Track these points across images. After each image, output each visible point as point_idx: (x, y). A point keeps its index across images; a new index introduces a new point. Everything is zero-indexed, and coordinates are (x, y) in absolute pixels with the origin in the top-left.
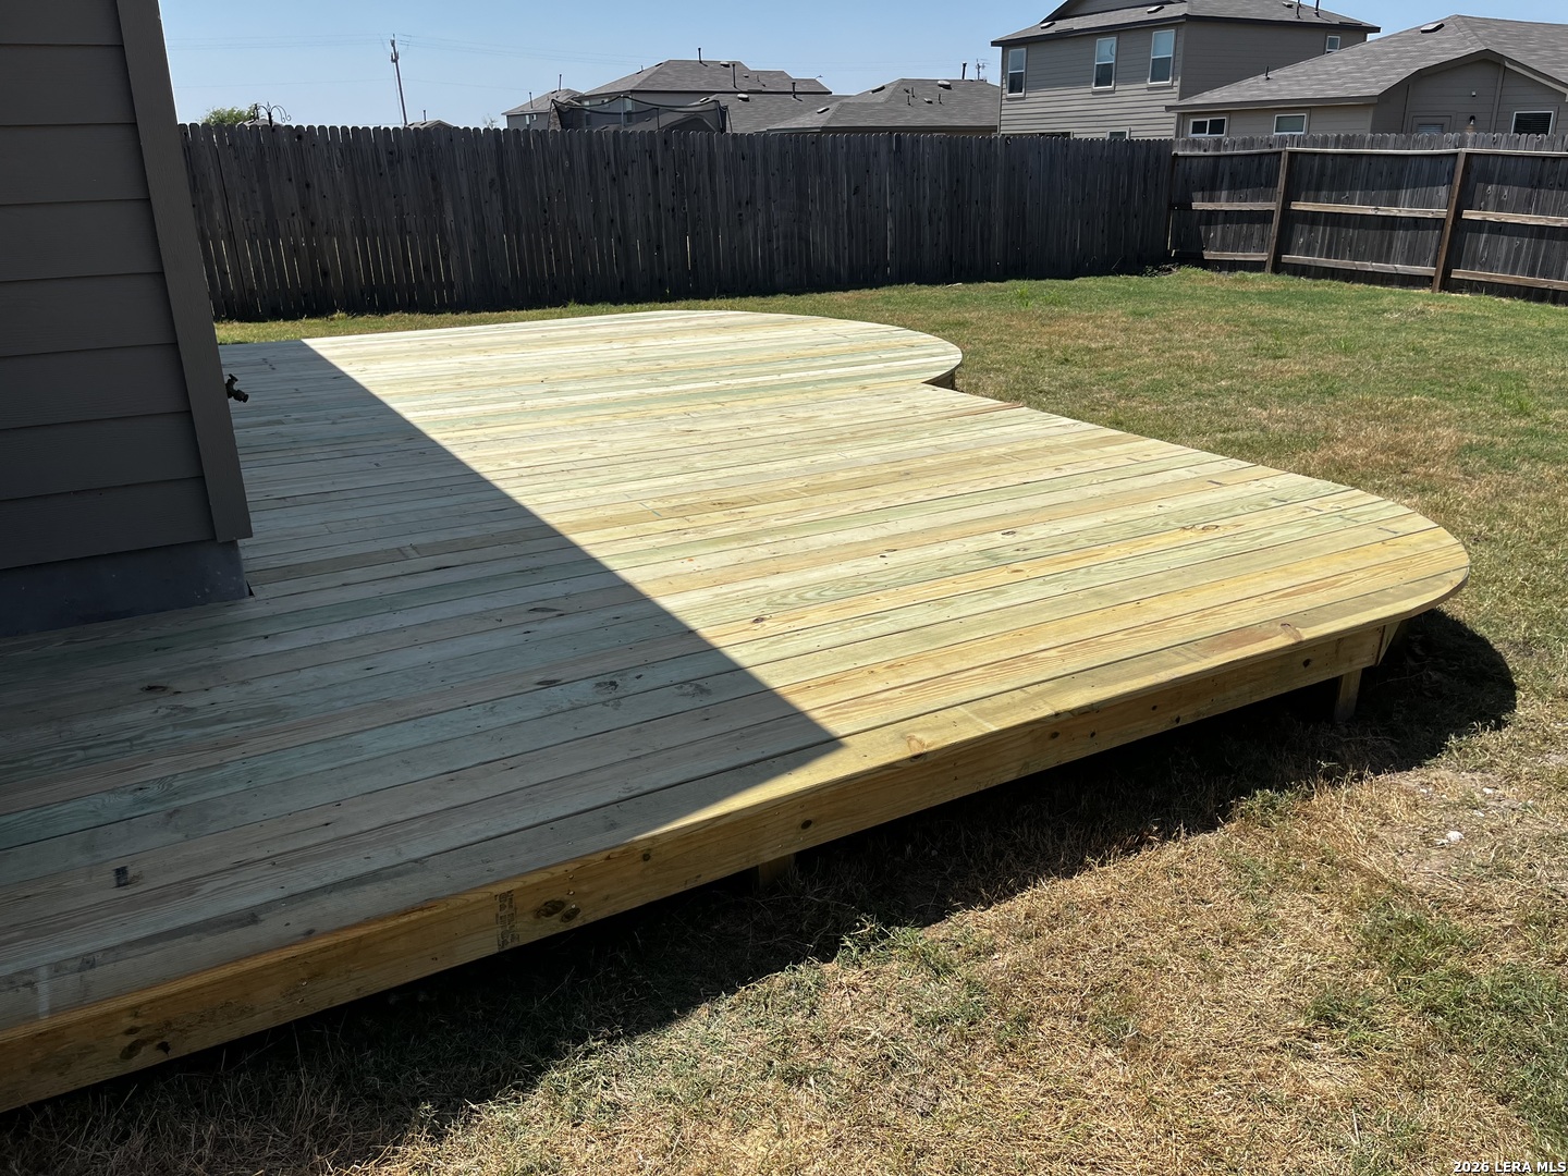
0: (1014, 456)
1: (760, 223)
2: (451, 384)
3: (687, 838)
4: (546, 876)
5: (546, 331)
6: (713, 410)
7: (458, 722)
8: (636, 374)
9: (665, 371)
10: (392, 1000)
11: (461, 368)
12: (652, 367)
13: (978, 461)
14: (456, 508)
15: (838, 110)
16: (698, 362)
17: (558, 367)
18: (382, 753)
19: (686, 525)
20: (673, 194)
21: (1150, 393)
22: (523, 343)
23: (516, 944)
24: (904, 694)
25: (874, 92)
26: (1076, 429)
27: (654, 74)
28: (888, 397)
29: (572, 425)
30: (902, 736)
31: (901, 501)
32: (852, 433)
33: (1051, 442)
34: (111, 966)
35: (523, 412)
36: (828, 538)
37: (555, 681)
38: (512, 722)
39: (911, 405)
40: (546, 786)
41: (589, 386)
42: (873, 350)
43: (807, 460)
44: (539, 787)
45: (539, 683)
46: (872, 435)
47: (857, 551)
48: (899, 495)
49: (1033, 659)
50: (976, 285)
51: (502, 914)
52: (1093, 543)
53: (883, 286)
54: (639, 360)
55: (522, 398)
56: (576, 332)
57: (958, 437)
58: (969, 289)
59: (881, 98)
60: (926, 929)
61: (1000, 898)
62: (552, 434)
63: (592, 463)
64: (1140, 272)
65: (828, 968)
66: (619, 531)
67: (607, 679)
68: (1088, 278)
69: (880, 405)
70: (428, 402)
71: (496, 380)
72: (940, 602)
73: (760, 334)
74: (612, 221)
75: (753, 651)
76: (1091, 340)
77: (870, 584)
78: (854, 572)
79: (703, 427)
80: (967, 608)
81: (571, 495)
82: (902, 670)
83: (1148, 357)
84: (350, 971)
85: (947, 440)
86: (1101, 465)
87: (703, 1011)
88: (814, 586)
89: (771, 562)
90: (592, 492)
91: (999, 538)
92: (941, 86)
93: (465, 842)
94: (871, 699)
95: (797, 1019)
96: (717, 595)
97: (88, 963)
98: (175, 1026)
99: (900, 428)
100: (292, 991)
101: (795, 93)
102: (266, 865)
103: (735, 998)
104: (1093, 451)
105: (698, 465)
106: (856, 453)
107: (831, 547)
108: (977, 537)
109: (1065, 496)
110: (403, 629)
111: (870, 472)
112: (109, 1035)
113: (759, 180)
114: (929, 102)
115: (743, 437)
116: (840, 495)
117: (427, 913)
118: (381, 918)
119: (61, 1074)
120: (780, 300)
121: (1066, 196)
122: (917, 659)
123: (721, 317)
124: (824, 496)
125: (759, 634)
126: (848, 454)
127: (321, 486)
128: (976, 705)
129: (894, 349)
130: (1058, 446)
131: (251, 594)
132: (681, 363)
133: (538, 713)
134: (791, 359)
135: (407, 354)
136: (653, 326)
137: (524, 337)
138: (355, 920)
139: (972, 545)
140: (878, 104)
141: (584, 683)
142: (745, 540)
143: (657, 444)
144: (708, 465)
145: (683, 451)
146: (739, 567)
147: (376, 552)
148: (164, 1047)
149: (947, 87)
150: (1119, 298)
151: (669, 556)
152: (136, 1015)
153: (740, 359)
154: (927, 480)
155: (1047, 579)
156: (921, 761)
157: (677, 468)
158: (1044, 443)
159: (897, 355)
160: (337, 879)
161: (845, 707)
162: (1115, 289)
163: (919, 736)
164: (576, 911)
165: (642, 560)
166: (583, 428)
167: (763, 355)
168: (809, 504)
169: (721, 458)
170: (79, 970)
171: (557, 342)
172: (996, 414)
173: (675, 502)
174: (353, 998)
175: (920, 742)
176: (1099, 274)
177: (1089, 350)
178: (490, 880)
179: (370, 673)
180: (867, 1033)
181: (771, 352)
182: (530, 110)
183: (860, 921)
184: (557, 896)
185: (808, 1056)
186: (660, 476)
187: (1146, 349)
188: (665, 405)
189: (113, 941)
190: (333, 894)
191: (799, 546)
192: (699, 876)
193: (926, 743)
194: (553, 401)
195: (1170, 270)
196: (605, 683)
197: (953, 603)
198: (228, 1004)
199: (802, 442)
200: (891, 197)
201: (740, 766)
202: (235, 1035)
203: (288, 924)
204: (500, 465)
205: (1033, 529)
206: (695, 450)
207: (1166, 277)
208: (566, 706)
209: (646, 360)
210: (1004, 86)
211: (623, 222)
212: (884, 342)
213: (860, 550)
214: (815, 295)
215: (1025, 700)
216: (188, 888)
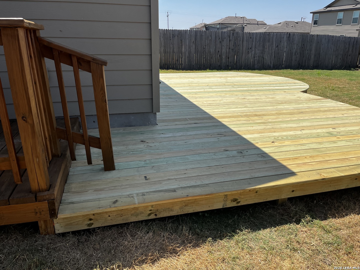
0: (330, 111)
1: (253, 53)
2: (188, 85)
3: (266, 189)
4: (236, 192)
5: (206, 75)
6: (249, 94)
7: (208, 156)
8: (228, 85)
9: (235, 85)
10: (200, 214)
11: (189, 82)
12: (232, 84)
13: (320, 111)
14: (195, 111)
15: (269, 28)
16: (242, 83)
17: (210, 83)
18: (193, 160)
19: (249, 119)
20: (233, 46)
21: (358, 99)
22: (201, 77)
23: (226, 207)
24: (316, 164)
25: (278, 24)
26: (345, 105)
27: (225, 19)
28: (292, 94)
29: (217, 95)
30: (318, 174)
31: (302, 118)
32: (285, 102)
33: (339, 108)
34: (148, 196)
35: (205, 92)
36: (285, 125)
37: (228, 150)
38: (220, 158)
39: (298, 97)
40: (232, 172)
41: (218, 87)
42: (285, 83)
43: (275, 107)
44: (230, 173)
45: (224, 150)
46: (290, 103)
47: (294, 129)
48: (301, 117)
49: (349, 160)
50: (306, 70)
51: (224, 199)
52: (358, 133)
53: (281, 69)
54: (228, 82)
55: (204, 89)
56: (212, 76)
57: (313, 105)
58: (304, 71)
59: (280, 25)
60: (322, 221)
61: (341, 217)
62: (212, 97)
63: (223, 104)
64: (350, 70)
65: (298, 226)
66: (233, 119)
67: (240, 151)
68: (335, 70)
69: (291, 96)
70: (183, 88)
71: (197, 85)
72: (320, 143)
73: (256, 78)
74: (219, 51)
75: (274, 149)
76: (339, 85)
77: (299, 137)
78: (294, 134)
79: (248, 98)
80: (327, 145)
81: (220, 110)
82: (314, 158)
83: (356, 90)
84: (193, 206)
85: (310, 105)
86: (354, 115)
87: (268, 230)
88: (285, 136)
89: (272, 129)
90: (225, 110)
91: (331, 130)
92: (295, 23)
93: (216, 182)
94: (307, 164)
95: (292, 236)
96: (261, 136)
97: (143, 194)
98: (159, 211)
99: (297, 101)
100: (181, 208)
101: (258, 24)
102: (174, 180)
103: (276, 229)
104: (352, 111)
105: (248, 106)
106: (288, 107)
107: (286, 127)
108: (325, 129)
109: (347, 121)
110: (191, 135)
111: (292, 111)
112: (147, 210)
113: (254, 43)
114: (292, 27)
115: (257, 101)
116: (286, 116)
117: (211, 196)
118: (202, 195)
119: (136, 217)
120: (256, 71)
121: (332, 50)
122: (317, 156)
123: (245, 74)
124: (282, 116)
125: (274, 145)
126: (285, 107)
127: (166, 104)
128: (337, 169)
129: (291, 84)
130: (341, 109)
131: (157, 124)
132: (238, 84)
133: (225, 156)
134: (265, 84)
135: (177, 78)
136: (230, 75)
137: (201, 76)
138: (196, 195)
139: (324, 130)
140: (279, 27)
141: (234, 151)
142: (265, 124)
143: (238, 101)
144: (251, 106)
145: (244, 103)
146: (265, 130)
147: (181, 119)
148: (156, 215)
149: (297, 23)
150: (345, 76)
151: (247, 125)
152: (152, 207)
153: (252, 83)
154: (308, 114)
155: (347, 141)
156: (324, 180)
157: (243, 106)
158: (337, 108)
159: (292, 85)
160: (190, 185)
161: (301, 165)
162: (343, 73)
163: (323, 174)
164: (240, 202)
165: (241, 126)
166: (219, 96)
167: (258, 83)
168: (278, 117)
169: (253, 105)
170: (142, 196)
171: (209, 77)
172: (322, 100)
173: (245, 114)
174: (192, 212)
175: (323, 175)
176: (339, 69)
177: (339, 88)
178: (224, 191)
179: (186, 143)
180: (312, 243)
181: (259, 82)
182: (195, 27)
183: (306, 216)
184: (236, 197)
185: (297, 246)
186: (240, 108)
187: (355, 88)
188: (237, 92)
189: (148, 191)
190: (190, 188)
191: (278, 126)
192: (267, 199)
193: (325, 176)
194: (211, 90)
195: (358, 70)
196: (239, 152)
197: (323, 144)
198: (169, 208)
199: (273, 103)
200: (286, 48)
201: (278, 175)
202: (169, 215)
203: (182, 193)
204: (203, 103)
205: (340, 128)
206: (247, 103)
207: (357, 71)
208: (231, 156)
209: (230, 82)
210: (313, 23)
211: (221, 52)
212: (288, 82)
213: (295, 129)
214: (265, 70)
215: (350, 169)
216: (160, 182)
